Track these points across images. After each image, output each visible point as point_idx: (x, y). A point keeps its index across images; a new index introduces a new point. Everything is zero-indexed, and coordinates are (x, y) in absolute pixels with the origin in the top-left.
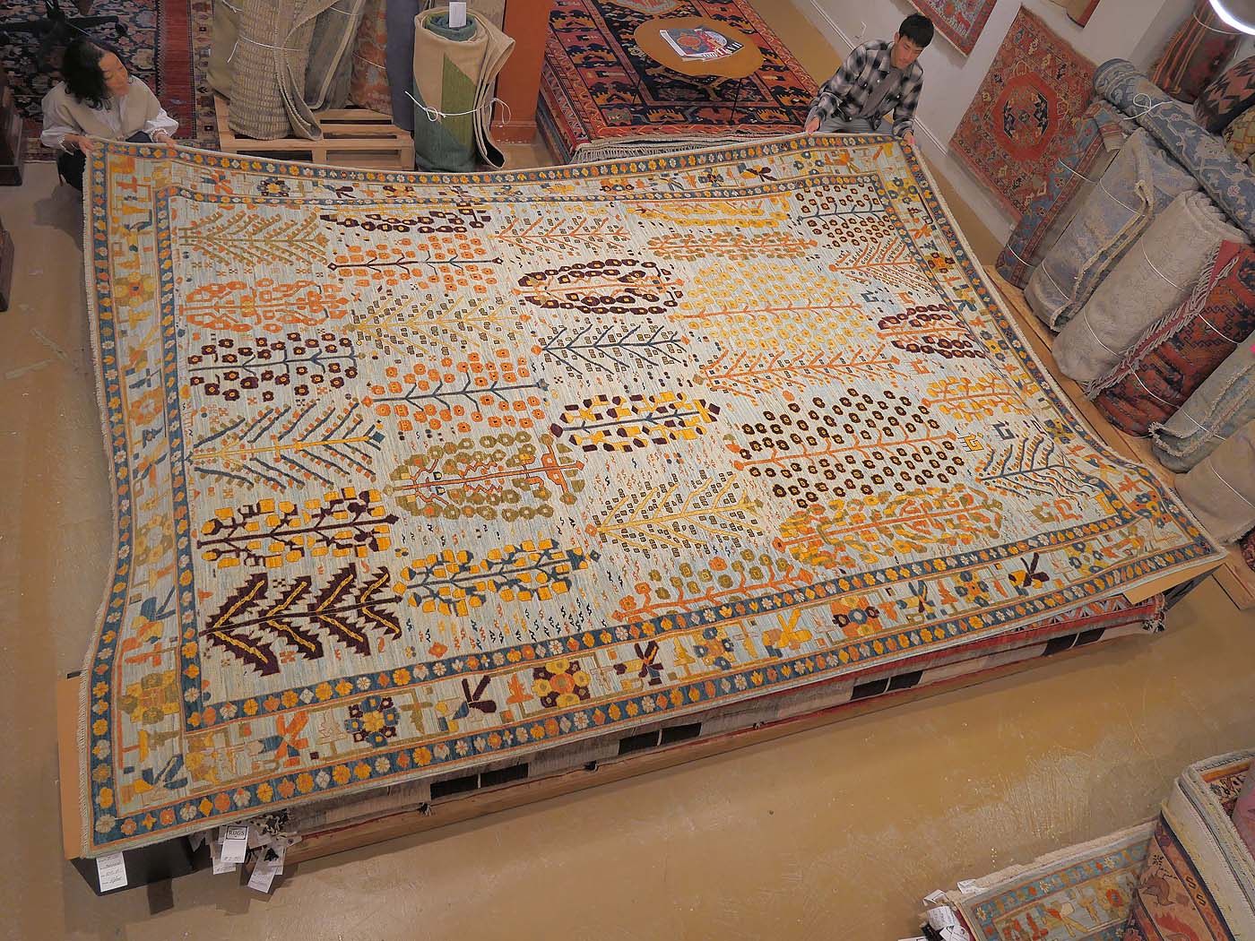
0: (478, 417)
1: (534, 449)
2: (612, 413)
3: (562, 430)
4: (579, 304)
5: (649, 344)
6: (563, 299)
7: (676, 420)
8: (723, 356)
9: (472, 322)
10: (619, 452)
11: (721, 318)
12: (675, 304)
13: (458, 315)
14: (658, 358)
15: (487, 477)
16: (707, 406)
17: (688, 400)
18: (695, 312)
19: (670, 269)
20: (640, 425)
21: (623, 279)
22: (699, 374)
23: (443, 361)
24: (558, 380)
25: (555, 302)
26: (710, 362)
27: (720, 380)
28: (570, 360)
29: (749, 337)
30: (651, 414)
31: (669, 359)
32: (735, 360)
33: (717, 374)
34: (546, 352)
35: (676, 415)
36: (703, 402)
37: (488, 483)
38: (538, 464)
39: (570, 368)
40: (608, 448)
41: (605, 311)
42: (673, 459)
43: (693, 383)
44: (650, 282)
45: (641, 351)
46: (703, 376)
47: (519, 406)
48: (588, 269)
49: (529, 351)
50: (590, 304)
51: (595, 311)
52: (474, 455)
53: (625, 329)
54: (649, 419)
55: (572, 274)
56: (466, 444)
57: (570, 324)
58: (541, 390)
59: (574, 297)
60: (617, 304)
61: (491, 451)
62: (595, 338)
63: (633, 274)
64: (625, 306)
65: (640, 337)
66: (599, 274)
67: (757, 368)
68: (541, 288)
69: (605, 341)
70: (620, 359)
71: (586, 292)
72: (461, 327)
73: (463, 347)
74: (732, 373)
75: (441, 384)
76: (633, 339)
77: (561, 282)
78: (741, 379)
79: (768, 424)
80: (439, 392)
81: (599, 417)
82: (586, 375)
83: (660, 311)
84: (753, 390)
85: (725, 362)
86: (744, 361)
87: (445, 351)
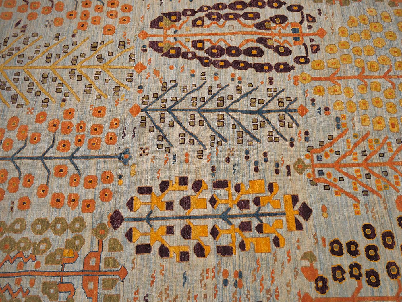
0: (43, 192)
1: (83, 242)
2: (186, 203)
3: (122, 220)
4: (202, 54)
5: (260, 112)
6: (187, 46)
7: (255, 222)
8: (340, 136)
9: (84, 70)
10: (172, 261)
11: (353, 84)
12: (307, 61)
13: (74, 60)
14: (262, 133)
15: (20, 274)
16: (299, 205)
17: (279, 195)
18: (326, 73)
19: (315, 14)
20: (210, 224)
21: (260, 26)
22: (303, 158)
23: (39, 115)
24: (144, 152)
25: (178, 50)
26: (322, 143)
27: (326, 171)
28: (165, 127)
29: (379, 112)
30: (229, 209)
31: (275, 135)
32: (352, 143)
33: (324, 161)
34: (144, 114)
35: (257, 215)
36: (295, 199)
37: (18, 282)
38: (78, 265)
39: (162, 137)
40: (164, 252)
41: (227, 64)
42: (231, 279)
43: (292, 170)
44: (288, 30)
45: (247, 121)
46: (307, 162)
47: (90, 182)
48: (228, 11)
49: (127, 111)
50: (213, 55)
51: (216, 64)
52: (20, 242)
53: (239, 90)
54: (225, 216)
55: (209, 16)
56: (18, 226)
57: (185, 80)
58: (121, 164)
59: (199, 45)
60: (242, 58)
61: (38, 238)
62: (203, 99)
63: (272, 19)
64: (251, 60)
65: (253, 102)
66: (236, 17)
67: (376, 159)
68: (171, 32)
69: (213, 104)
70: (220, 130)
71: (215, 39)
72: (72, 76)
73: (64, 100)
74: (343, 161)
75: (25, 146)
76: (244, 104)
77: (194, 24)
78: (351, 171)
79: (363, 243)
80: (19, 155)
81: (169, 206)
82: (177, 148)
83: (287, 68)
84: (360, 189)
85: (341, 146)
86: (364, 146)
87: (45, 103)
